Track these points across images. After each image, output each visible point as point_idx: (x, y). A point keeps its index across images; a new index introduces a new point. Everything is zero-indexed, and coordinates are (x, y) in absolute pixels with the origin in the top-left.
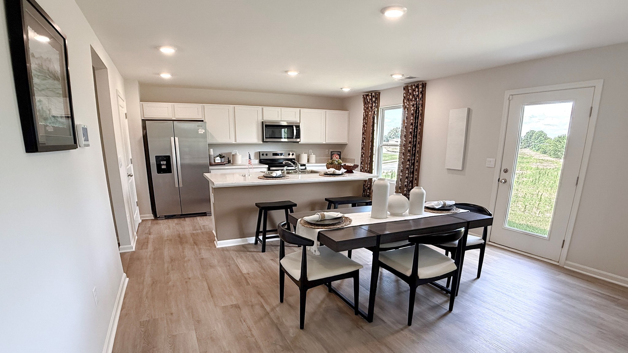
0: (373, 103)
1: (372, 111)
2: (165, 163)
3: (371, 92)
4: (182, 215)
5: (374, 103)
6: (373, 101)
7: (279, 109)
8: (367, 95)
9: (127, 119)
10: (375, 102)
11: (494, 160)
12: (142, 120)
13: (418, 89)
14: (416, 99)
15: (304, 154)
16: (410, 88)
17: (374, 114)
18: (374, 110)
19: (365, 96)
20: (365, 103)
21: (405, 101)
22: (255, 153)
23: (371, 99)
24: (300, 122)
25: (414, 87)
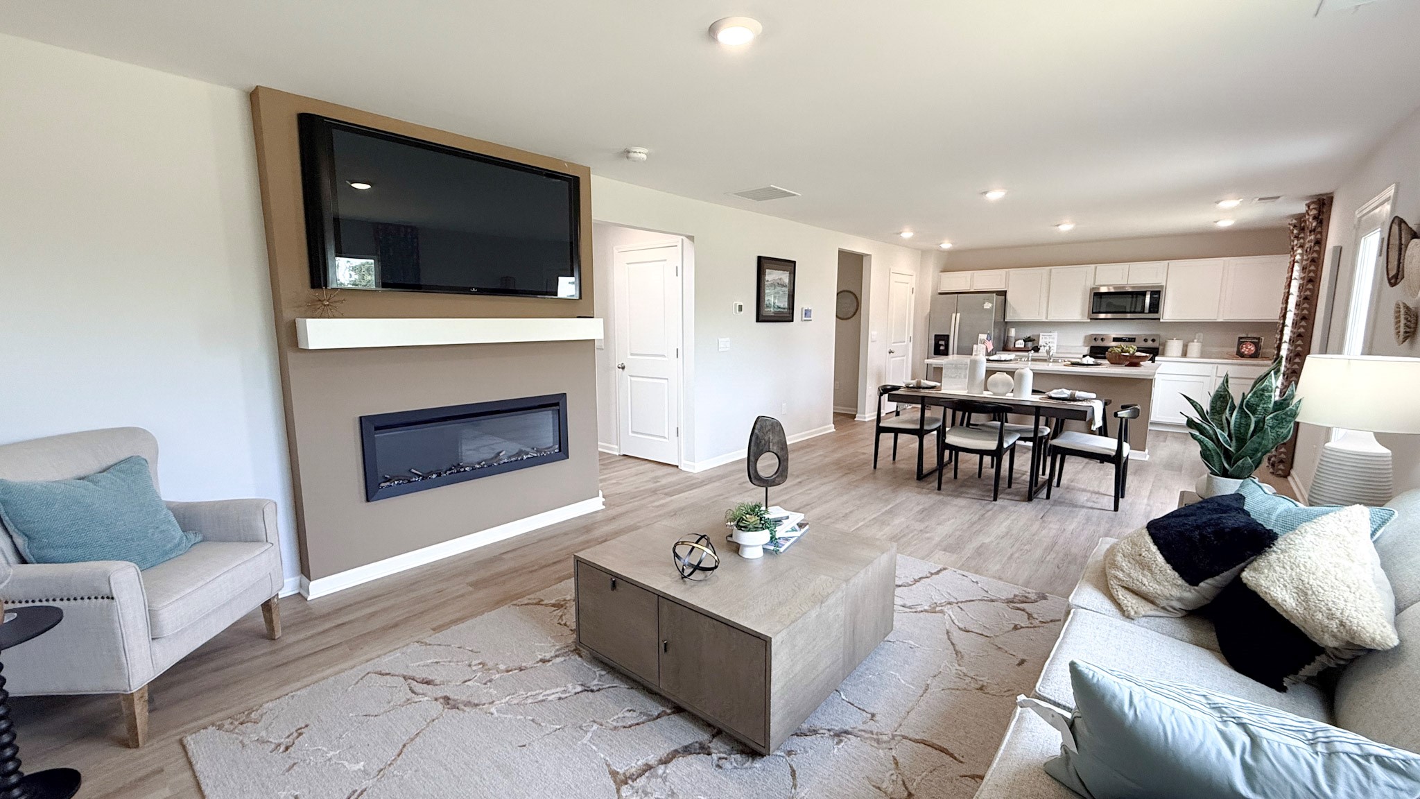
7: (1125, 266)
9: (914, 294)
12: (939, 293)
15: (1175, 340)
22: (1086, 337)
24: (1158, 284)
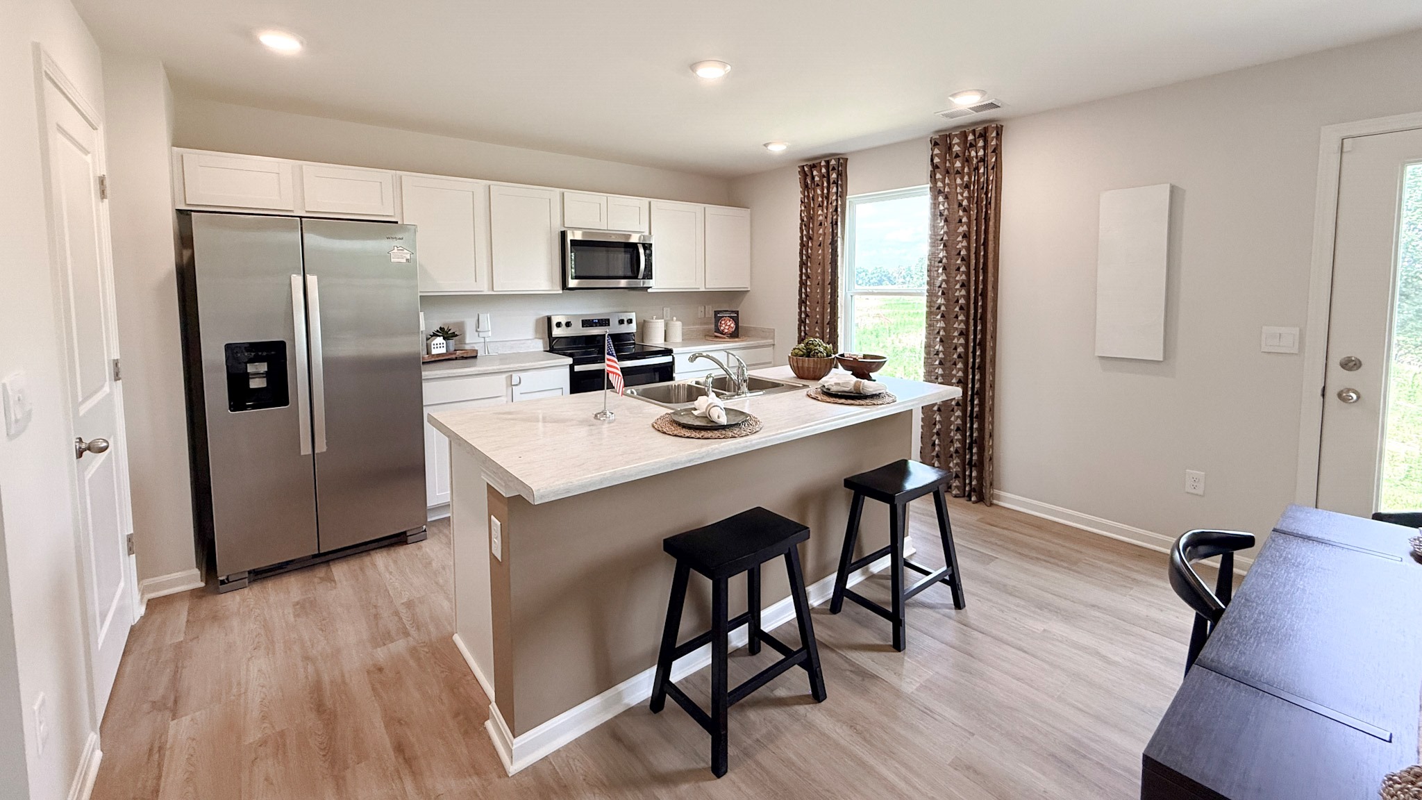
0: (831, 186)
1: (830, 206)
2: (263, 367)
3: (827, 158)
4: (319, 555)
5: (835, 185)
6: (831, 181)
7: (602, 197)
8: (813, 167)
9: (106, 201)
10: (835, 183)
11: (1296, 331)
12: (179, 211)
13: (986, 141)
14: (977, 168)
15: (656, 319)
16: (956, 140)
17: (834, 213)
18: (834, 204)
19: (806, 169)
20: (806, 187)
21: (938, 176)
22: (539, 321)
23: (826, 175)
24: (650, 233)
25: (971, 137)
